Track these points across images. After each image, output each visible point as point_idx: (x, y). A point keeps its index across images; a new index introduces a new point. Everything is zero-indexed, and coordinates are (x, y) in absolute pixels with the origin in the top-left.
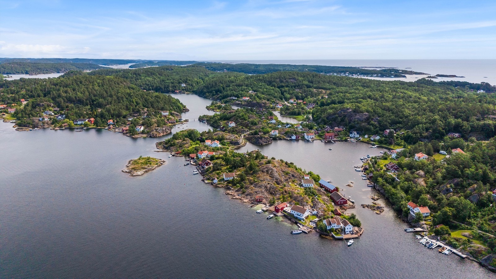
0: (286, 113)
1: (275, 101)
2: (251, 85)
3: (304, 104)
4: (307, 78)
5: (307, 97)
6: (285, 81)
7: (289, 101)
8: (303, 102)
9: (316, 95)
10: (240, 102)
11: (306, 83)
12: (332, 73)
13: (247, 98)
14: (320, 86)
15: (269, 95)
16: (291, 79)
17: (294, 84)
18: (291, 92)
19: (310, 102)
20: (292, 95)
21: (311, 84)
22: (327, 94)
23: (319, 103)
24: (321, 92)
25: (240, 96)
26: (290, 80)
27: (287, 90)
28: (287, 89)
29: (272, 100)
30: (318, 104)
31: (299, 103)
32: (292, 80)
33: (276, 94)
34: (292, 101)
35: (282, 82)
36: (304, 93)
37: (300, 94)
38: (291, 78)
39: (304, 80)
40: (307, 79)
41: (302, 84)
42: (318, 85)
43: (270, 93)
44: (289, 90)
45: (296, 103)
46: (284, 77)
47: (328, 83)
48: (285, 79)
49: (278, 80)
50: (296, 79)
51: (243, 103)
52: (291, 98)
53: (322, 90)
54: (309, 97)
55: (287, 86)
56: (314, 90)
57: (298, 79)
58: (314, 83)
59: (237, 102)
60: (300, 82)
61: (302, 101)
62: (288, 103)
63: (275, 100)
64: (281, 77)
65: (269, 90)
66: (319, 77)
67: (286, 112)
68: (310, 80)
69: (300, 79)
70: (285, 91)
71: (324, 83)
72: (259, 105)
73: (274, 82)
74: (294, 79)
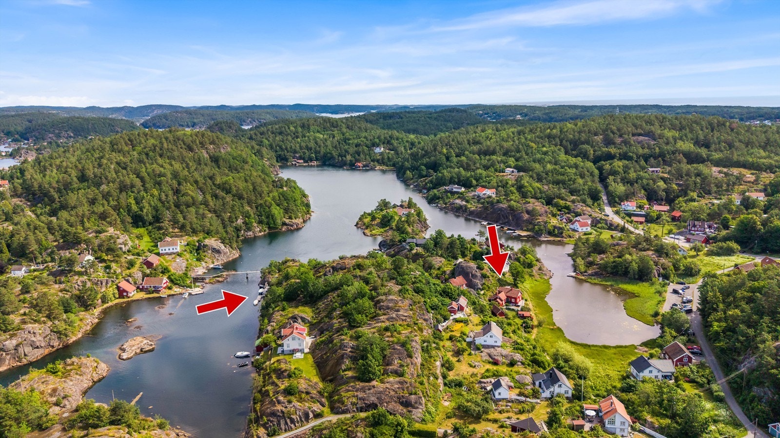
0: (590, 264)
1: (572, 206)
2: (518, 151)
3: (674, 219)
4: (691, 131)
5: (686, 194)
6: (618, 140)
7: (620, 205)
8: (672, 210)
9: (718, 185)
10: (464, 203)
11: (687, 146)
12: (758, 120)
13: (489, 192)
14: (735, 158)
15: (557, 183)
16: (640, 135)
17: (646, 151)
18: (632, 175)
19: (695, 216)
20: (632, 185)
21: (703, 152)
22: (760, 187)
23: (733, 225)
24: (739, 179)
25: (474, 182)
26: (635, 138)
27: (620, 170)
28: (618, 164)
29: (562, 202)
30: (726, 227)
31: (654, 215)
32: (641, 138)
33: (581, 181)
34: (630, 206)
35: (608, 142)
36: (677, 179)
37: (661, 184)
38: (639, 131)
39: (681, 139)
40: (690, 136)
41: (672, 149)
42: (727, 153)
43: (560, 177)
44: (626, 169)
45: (643, 213)
46: (619, 130)
47: (764, 148)
48: (621, 136)
49: (599, 138)
50: (654, 135)
51: (472, 206)
52: (627, 197)
53: (743, 171)
54: (694, 195)
55: (624, 157)
56: (714, 169)
57: (661, 136)
58: (713, 146)
59: (458, 201)
60: (667, 144)
61: (667, 208)
62: (617, 213)
63: (573, 202)
64: (611, 129)
65: (562, 167)
66: (729, 130)
67: (591, 259)
68: (701, 137)
69: (669, 134)
70: (614, 173)
71: (747, 146)
72: (514, 216)
73: (587, 142)
74: (650, 134)
